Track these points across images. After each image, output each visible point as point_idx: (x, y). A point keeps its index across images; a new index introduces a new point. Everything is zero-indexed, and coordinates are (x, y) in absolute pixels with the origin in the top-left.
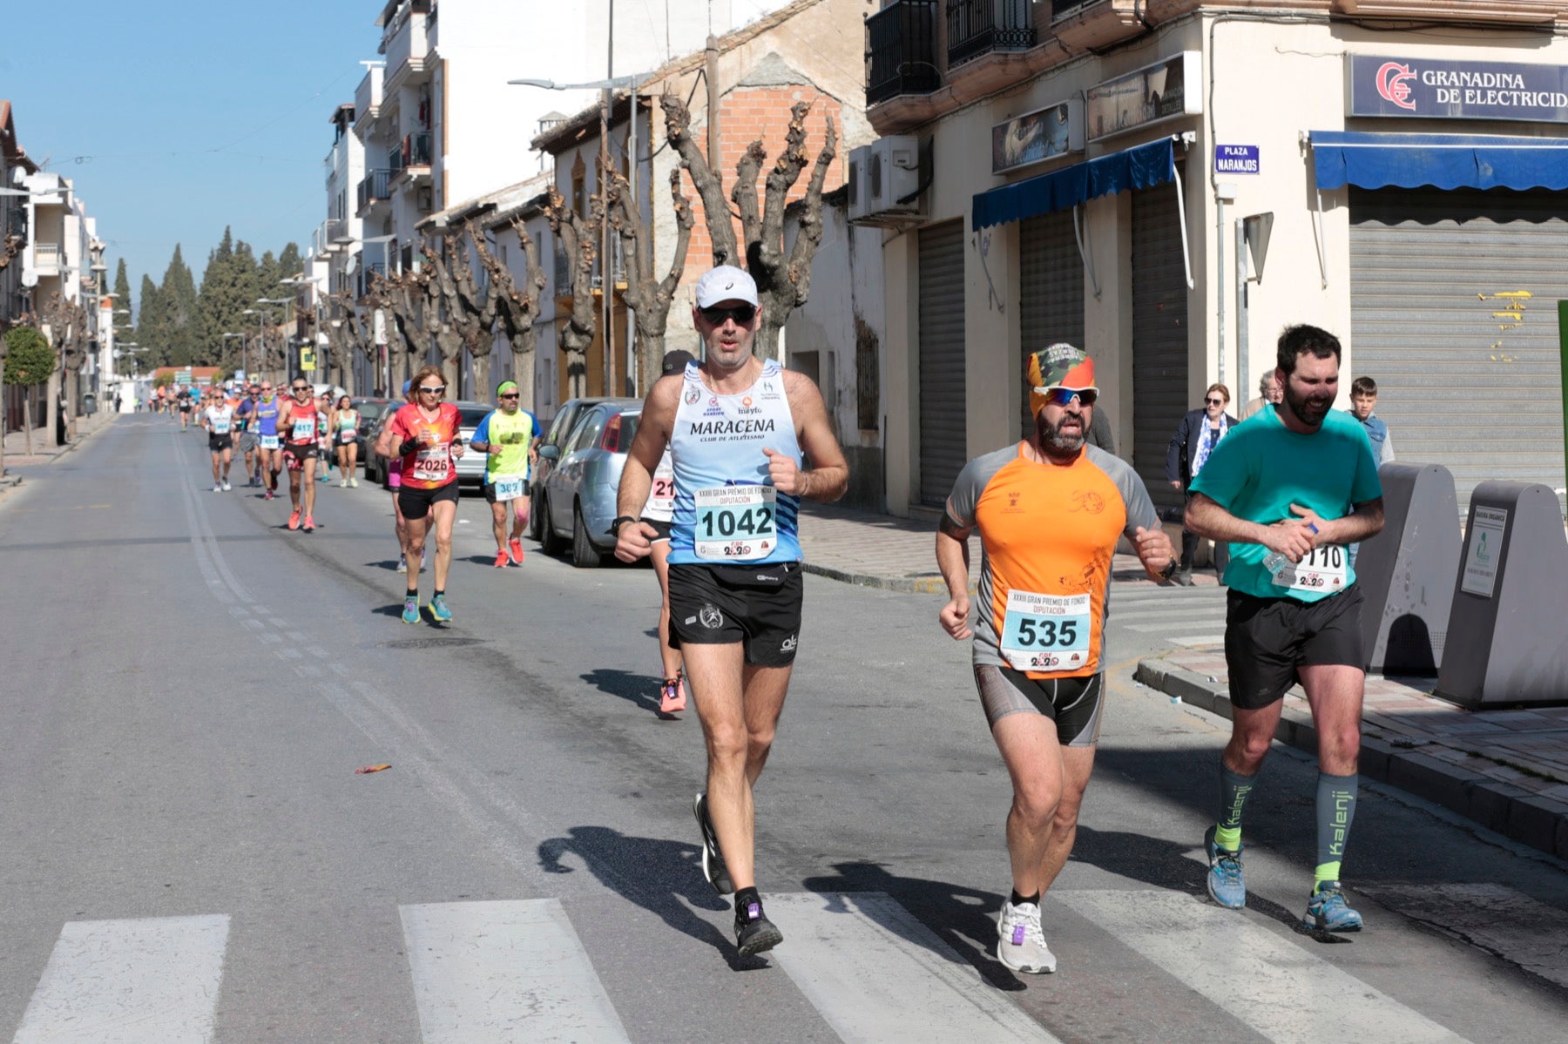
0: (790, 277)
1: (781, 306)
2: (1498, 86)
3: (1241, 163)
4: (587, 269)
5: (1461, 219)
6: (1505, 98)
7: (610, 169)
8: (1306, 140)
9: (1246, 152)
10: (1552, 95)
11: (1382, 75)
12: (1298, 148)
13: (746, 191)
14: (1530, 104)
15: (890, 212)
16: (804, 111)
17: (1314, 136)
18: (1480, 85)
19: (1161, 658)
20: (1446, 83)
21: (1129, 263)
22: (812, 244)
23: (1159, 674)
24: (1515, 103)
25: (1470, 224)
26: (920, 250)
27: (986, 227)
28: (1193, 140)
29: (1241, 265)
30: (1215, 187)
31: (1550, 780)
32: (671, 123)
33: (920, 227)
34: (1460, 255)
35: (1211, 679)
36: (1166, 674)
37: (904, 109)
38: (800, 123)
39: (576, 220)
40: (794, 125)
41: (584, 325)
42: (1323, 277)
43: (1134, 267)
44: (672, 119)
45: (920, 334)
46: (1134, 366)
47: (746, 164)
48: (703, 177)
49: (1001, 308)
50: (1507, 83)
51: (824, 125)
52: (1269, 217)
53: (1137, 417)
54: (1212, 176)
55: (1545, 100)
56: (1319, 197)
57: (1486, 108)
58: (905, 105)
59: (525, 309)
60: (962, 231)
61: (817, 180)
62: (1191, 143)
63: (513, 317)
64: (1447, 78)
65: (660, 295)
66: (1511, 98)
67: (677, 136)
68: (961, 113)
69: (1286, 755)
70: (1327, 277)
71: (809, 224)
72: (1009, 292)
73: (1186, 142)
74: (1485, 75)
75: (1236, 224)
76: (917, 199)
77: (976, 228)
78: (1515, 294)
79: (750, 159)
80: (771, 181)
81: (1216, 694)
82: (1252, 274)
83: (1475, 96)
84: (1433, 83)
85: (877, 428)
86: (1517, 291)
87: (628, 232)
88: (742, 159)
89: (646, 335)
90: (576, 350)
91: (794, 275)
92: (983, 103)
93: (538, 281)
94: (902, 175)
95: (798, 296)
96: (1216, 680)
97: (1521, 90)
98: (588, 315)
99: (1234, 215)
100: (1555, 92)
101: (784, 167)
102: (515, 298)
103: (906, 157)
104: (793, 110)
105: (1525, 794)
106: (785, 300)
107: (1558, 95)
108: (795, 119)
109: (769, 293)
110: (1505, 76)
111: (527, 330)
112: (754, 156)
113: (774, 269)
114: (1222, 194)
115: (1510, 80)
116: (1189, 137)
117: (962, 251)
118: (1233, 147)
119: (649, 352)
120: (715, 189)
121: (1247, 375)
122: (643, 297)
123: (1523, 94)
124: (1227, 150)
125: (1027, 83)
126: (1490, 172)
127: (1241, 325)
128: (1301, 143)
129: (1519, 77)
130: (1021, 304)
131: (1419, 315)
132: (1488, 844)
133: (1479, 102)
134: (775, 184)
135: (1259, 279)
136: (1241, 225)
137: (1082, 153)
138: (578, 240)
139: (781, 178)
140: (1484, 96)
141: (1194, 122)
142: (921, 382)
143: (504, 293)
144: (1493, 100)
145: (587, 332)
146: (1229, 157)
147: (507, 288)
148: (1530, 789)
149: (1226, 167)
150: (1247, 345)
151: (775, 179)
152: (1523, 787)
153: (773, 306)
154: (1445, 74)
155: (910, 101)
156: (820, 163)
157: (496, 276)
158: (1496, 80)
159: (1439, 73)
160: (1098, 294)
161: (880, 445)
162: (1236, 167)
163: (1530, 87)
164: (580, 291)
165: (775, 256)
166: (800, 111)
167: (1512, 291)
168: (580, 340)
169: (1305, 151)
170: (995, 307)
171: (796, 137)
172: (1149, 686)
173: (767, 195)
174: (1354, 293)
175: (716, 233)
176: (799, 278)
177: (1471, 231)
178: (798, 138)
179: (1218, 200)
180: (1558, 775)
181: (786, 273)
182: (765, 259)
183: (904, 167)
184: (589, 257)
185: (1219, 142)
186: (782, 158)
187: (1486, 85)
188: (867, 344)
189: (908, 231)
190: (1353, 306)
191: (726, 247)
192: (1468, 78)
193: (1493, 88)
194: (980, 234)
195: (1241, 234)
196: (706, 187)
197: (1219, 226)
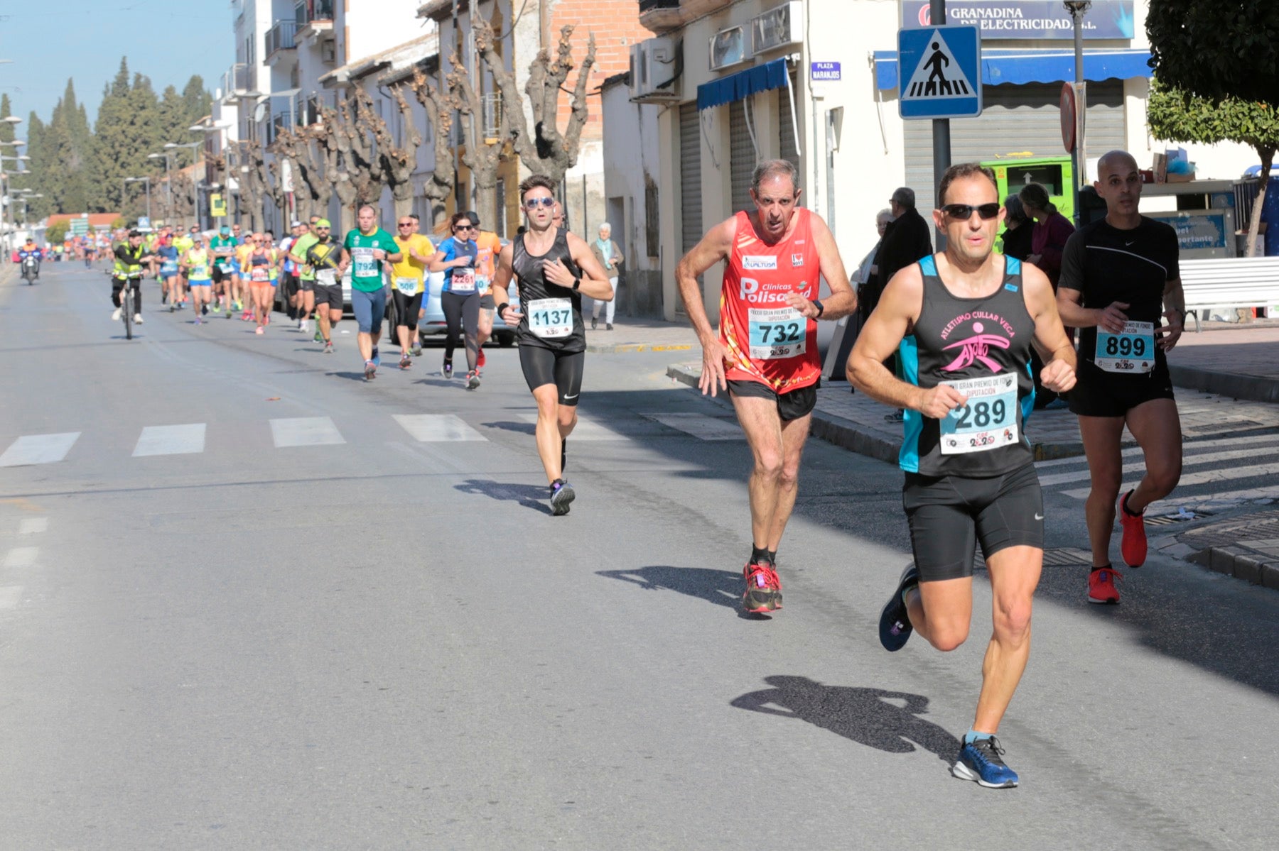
0: (564, 148)
1: (558, 168)
2: (1004, 16)
3: (828, 73)
4: (446, 134)
6: (1009, 24)
7: (452, 60)
8: (872, 57)
9: (832, 66)
10: (1042, 21)
11: (923, 11)
12: (868, 62)
13: (534, 86)
14: (1026, 27)
15: (652, 94)
16: (570, 31)
17: (878, 54)
18: (991, 16)
20: (967, 16)
21: (778, 138)
22: (580, 124)
24: (1016, 27)
25: (989, 109)
26: (681, 121)
27: (703, 108)
28: (799, 59)
29: (829, 140)
30: (811, 90)
32: (479, 40)
33: (680, 103)
34: (982, 129)
37: (659, 19)
38: (567, 40)
39: (435, 96)
40: (563, 42)
41: (444, 179)
42: (885, 147)
43: (781, 140)
44: (479, 37)
45: (682, 184)
47: (535, 66)
48: (502, 78)
49: (717, 166)
50: (1010, 15)
51: (587, 40)
52: (842, 109)
54: (809, 83)
55: (1037, 24)
56: (880, 94)
57: (996, 32)
58: (660, 16)
59: (403, 164)
61: (583, 79)
62: (797, 62)
63: (394, 171)
64: (968, 13)
65: (490, 157)
66: (1013, 24)
67: (483, 49)
68: (697, 23)
70: (888, 146)
71: (577, 110)
72: (723, 156)
73: (794, 60)
74: (995, 10)
75: (825, 114)
76: (673, 84)
78: (1021, 154)
79: (538, 63)
80: (548, 81)
82: (835, 146)
83: (988, 24)
84: (958, 17)
85: (658, 256)
86: (1022, 152)
87: (465, 110)
88: (533, 63)
89: (481, 188)
90: (438, 198)
91: (566, 146)
92: (708, 18)
93: (415, 140)
94: (660, 66)
95: (570, 161)
97: (1020, 19)
98: (447, 170)
99: (823, 108)
100: (1044, 18)
101: (556, 71)
102: (395, 155)
103: (662, 54)
104: (562, 31)
106: (560, 163)
107: (1047, 21)
108: (563, 37)
109: (549, 159)
110: (1009, 10)
111: (406, 181)
112: (541, 60)
113: (552, 142)
114: (815, 95)
115: (1012, 12)
116: (795, 57)
117: (699, 124)
118: (823, 64)
119: (483, 201)
120: (511, 86)
121: (833, 211)
122: (478, 159)
123: (1022, 21)
124: (819, 66)
125: (727, 8)
126: (999, 73)
127: (830, 179)
128: (869, 59)
129: (1019, 10)
130: (731, 163)
133: (990, 28)
134: (550, 83)
135: (838, 149)
136: (828, 114)
137: (753, 61)
138: (437, 111)
139: (554, 78)
140: (994, 24)
141: (797, 47)
142: (683, 219)
143: (386, 152)
144: (1000, 26)
145: (446, 184)
146: (821, 70)
147: (388, 146)
149: (818, 76)
150: (833, 192)
151: (550, 79)
153: (552, 168)
154: (966, 10)
155: (663, 13)
156: (584, 66)
157: (379, 137)
158: (1003, 13)
159: (962, 10)
161: (659, 269)
162: (825, 76)
163: (1026, 17)
164: (440, 152)
165: (552, 133)
166: (567, 32)
167: (1019, 152)
168: (441, 190)
169: (872, 64)
170: (715, 165)
171: (564, 50)
173: (546, 91)
174: (907, 156)
175: (512, 117)
176: (570, 148)
178: (566, 50)
179: (813, 98)
181: (560, 146)
182: (545, 136)
183: (662, 61)
184: (446, 124)
185: (813, 60)
186: (555, 65)
187: (995, 16)
188: (651, 191)
189: (671, 107)
190: (907, 165)
191: (519, 127)
192: (982, 12)
193: (1001, 18)
194: (707, 113)
195: (828, 120)
196: (504, 84)
197: (814, 115)
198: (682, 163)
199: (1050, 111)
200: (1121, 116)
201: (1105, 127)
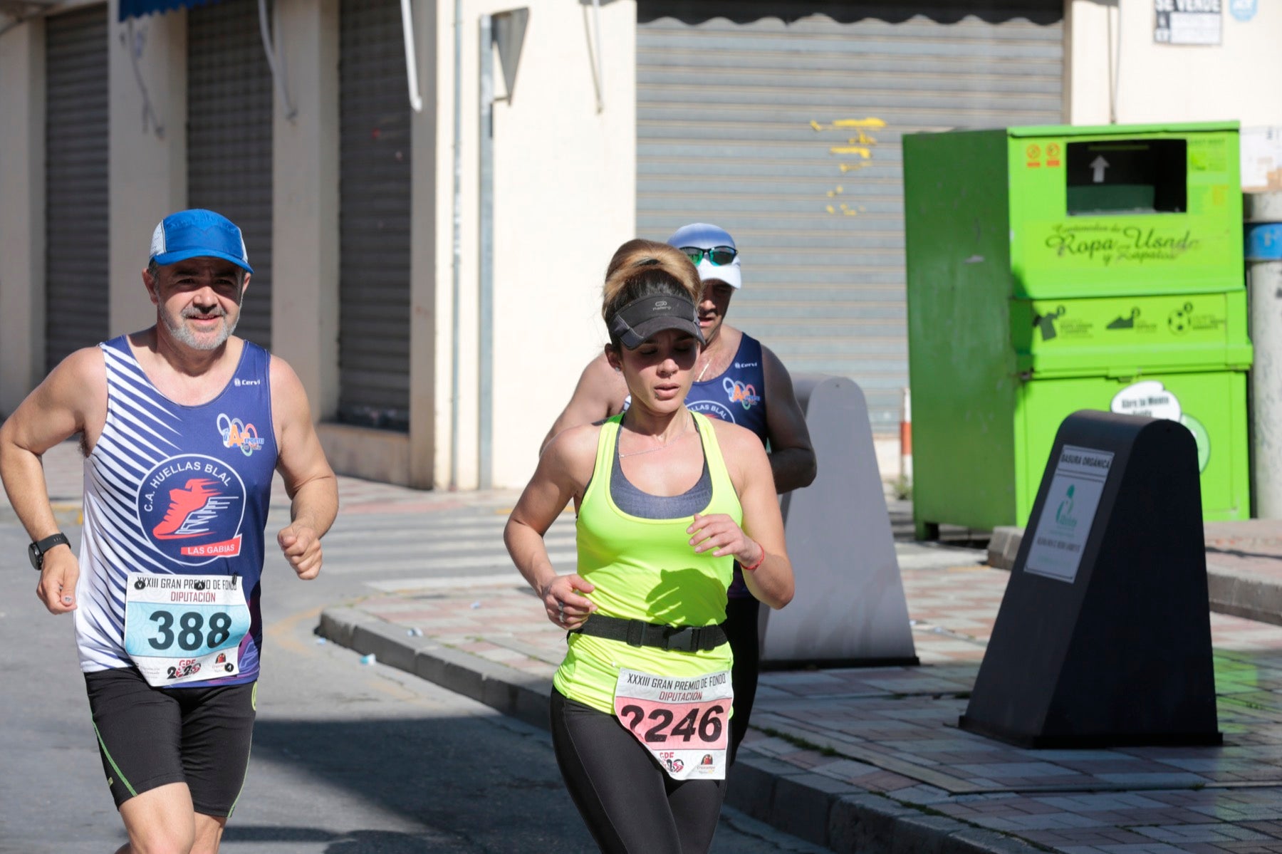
5: (789, 18)
19: (351, 606)
21: (334, 74)
23: (346, 627)
25: (803, 24)
26: (49, 45)
27: (138, 14)
29: (486, 79)
31: (830, 753)
33: (50, 12)
34: (788, 69)
35: (414, 633)
36: (356, 628)
42: (599, 96)
43: (342, 79)
46: (342, 216)
49: (159, 131)
52: (523, 13)
53: (344, 286)
60: (104, 22)
69: (503, 727)
70: (604, 97)
72: (172, 110)
75: (480, 22)
77: (122, 17)
78: (863, 122)
81: (418, 650)
82: (500, 90)
86: (864, 118)
96: (419, 633)
99: (476, 11)
105: (795, 770)
117: (105, 50)
127: (485, 160)
130: (189, 128)
131: (730, 149)
132: (745, 834)
135: (509, 98)
136: (487, 24)
148: (803, 766)
152: (795, 762)
160: (292, 115)
167: (858, 118)
170: (151, 128)
172: (335, 641)
174: (642, 119)
177: (803, 35)
180: (840, 748)
190: (641, 137)
194: (131, 27)
195: (487, 36)
197: (457, 24)
198: (49, 126)
199: (919, 37)
200: (1056, 51)
201: (1026, 74)
